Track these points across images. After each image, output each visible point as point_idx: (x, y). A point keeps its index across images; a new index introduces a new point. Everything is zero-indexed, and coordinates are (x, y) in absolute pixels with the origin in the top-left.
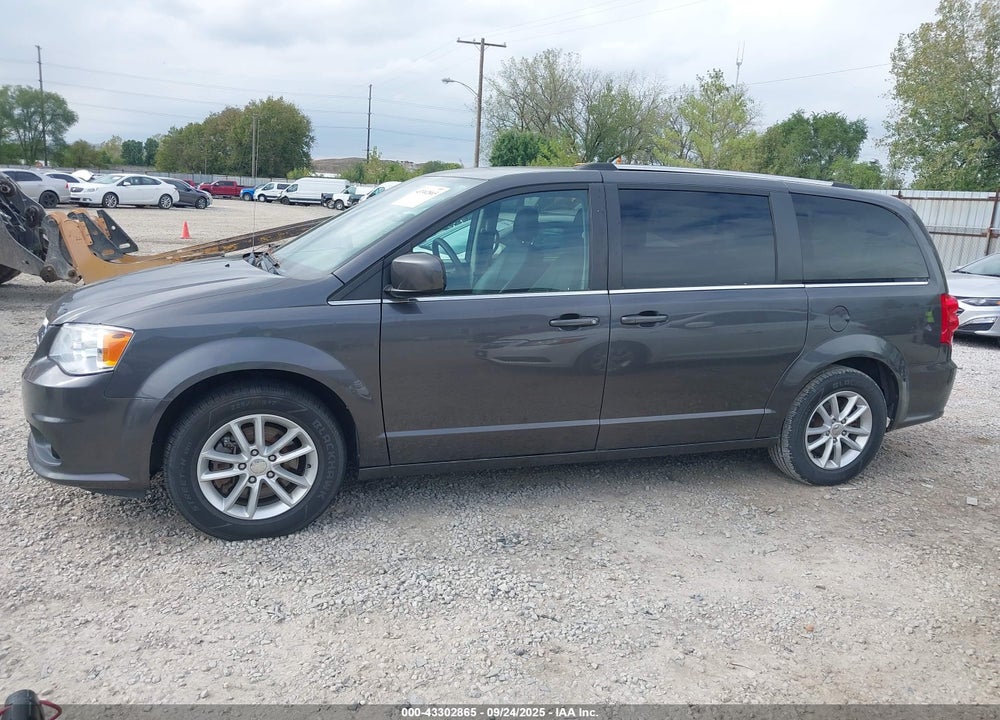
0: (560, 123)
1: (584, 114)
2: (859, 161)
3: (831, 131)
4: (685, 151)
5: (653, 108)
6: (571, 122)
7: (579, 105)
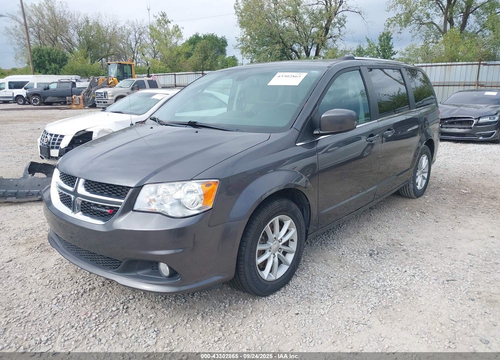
0: (63, 41)
1: (76, 35)
2: (227, 57)
3: (213, 43)
4: (135, 54)
5: (114, 33)
6: (69, 41)
7: (72, 31)
